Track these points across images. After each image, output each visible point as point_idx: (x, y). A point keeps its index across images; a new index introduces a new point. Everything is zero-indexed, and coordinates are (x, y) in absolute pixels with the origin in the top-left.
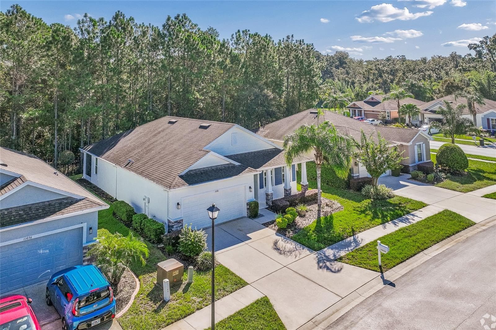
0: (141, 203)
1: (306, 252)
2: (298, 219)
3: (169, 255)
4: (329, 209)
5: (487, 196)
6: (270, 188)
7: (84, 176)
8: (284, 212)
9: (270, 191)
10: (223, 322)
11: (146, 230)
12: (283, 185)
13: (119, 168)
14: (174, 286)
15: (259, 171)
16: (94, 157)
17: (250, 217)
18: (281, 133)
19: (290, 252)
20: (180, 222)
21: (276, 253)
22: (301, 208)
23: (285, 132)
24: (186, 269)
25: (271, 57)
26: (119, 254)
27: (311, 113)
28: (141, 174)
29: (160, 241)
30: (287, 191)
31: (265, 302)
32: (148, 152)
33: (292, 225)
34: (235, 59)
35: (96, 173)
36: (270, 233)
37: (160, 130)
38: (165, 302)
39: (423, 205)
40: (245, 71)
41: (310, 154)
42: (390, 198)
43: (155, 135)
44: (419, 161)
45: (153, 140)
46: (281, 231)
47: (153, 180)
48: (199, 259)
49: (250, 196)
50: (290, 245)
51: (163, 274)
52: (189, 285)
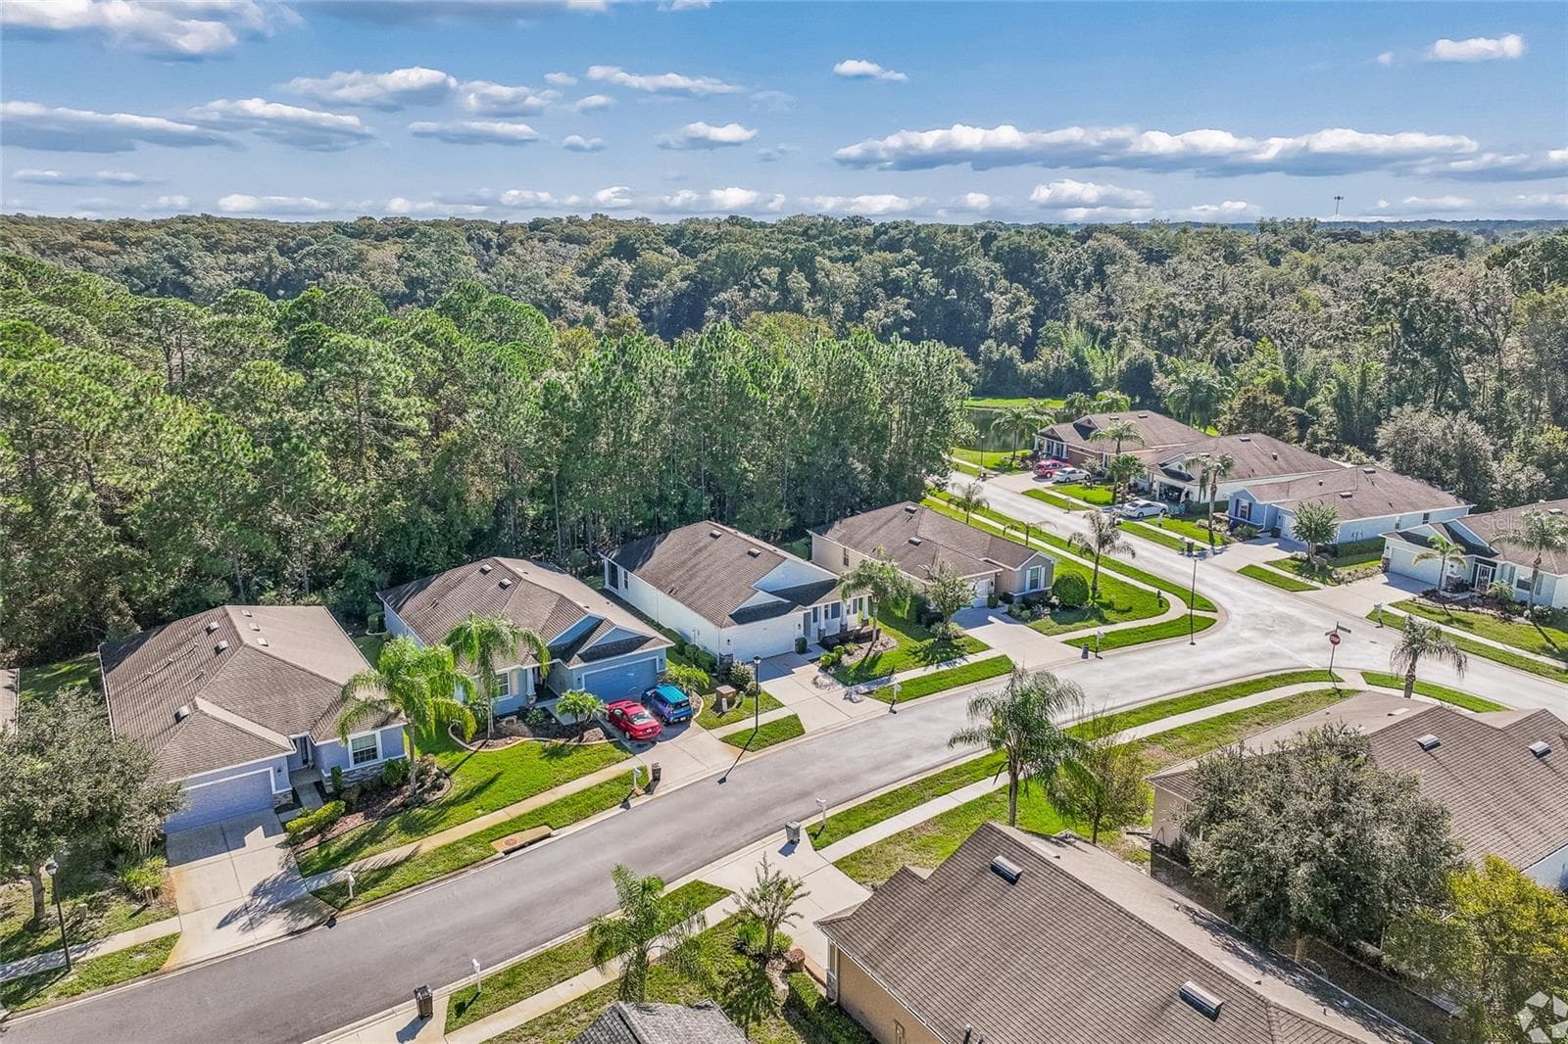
0: (691, 634)
1: (840, 686)
2: (844, 657)
3: (723, 683)
4: (882, 648)
5: (1065, 642)
6: (823, 623)
7: (607, 586)
8: (831, 651)
9: (823, 627)
10: (762, 726)
11: (700, 660)
12: (839, 619)
13: (659, 592)
14: (730, 703)
15: (809, 609)
16: (621, 570)
17: (798, 653)
18: (860, 537)
19: (826, 686)
20: (730, 655)
21: (814, 686)
22: (850, 646)
23: (865, 537)
24: (738, 693)
25: (867, 390)
26: (689, 681)
27: (907, 510)
28: (689, 606)
29: (714, 671)
30: (843, 627)
31: (795, 717)
32: (691, 577)
33: (837, 663)
34: (805, 404)
35: (626, 586)
36: (813, 669)
37: (702, 544)
38: (724, 713)
39: (987, 648)
40: (822, 420)
41: (867, 593)
42: (956, 638)
43: (695, 554)
44: (1031, 588)
45: (694, 561)
46: (824, 669)
47: (704, 616)
48: (748, 687)
49: (800, 633)
50: (827, 681)
51: (721, 696)
52: (740, 704)
